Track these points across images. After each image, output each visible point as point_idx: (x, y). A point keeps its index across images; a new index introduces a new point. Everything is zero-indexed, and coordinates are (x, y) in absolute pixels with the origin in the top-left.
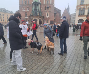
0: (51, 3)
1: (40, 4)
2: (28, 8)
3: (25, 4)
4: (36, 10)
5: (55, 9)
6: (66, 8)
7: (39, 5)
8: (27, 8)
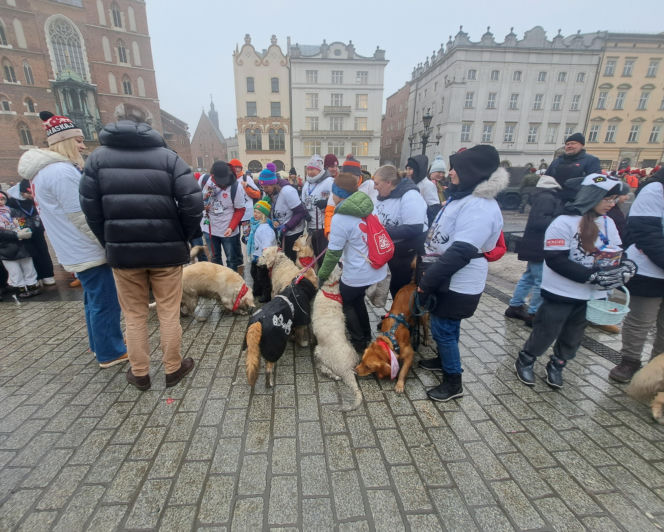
0: (142, 93)
1: (93, 90)
2: (31, 103)
3: (6, 82)
4: (82, 116)
5: (163, 120)
6: (203, 114)
7: (91, 97)
8: (25, 104)
